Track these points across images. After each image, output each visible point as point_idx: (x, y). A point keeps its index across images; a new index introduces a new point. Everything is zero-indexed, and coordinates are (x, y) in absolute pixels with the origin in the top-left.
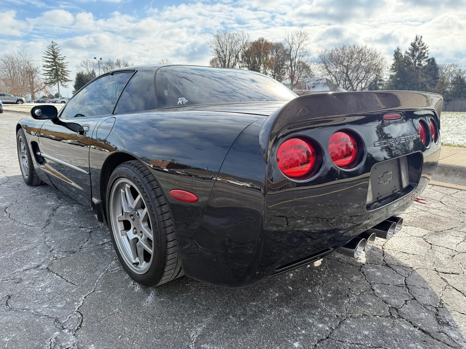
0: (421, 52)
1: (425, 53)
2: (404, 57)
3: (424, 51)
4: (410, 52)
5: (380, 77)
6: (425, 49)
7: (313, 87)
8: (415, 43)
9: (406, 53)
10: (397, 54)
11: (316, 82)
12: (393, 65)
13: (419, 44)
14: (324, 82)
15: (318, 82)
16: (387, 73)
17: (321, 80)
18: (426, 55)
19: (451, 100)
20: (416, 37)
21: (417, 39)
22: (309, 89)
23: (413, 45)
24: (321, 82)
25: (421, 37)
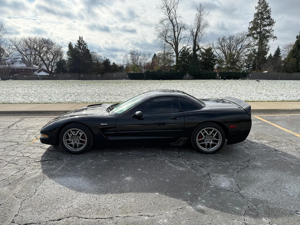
0: (84, 46)
1: (86, 47)
2: (74, 48)
3: (85, 46)
4: (77, 45)
5: (63, 59)
6: (85, 45)
7: (12, 64)
8: (80, 41)
9: (76, 46)
10: (70, 46)
11: (14, 60)
12: (68, 52)
13: (81, 41)
14: (20, 60)
15: (16, 59)
16: (67, 57)
17: (17, 59)
18: (87, 48)
19: (104, 73)
20: (80, 37)
21: (80, 39)
22: (9, 65)
23: (78, 41)
24: (18, 60)
25: (82, 37)
